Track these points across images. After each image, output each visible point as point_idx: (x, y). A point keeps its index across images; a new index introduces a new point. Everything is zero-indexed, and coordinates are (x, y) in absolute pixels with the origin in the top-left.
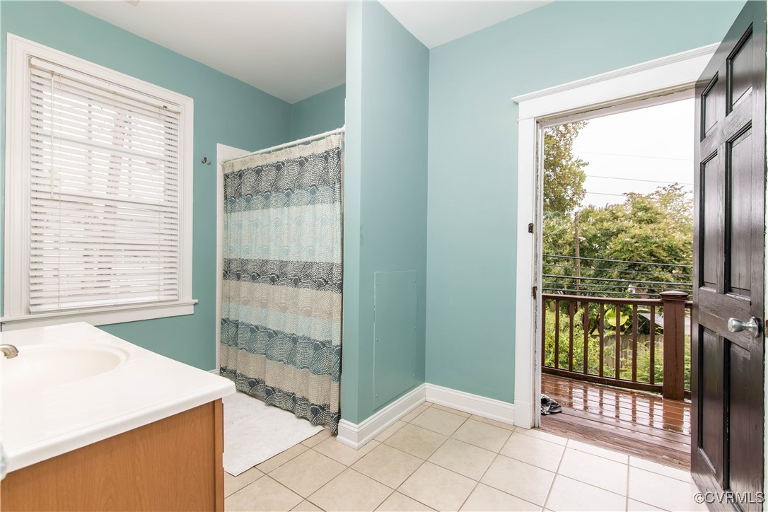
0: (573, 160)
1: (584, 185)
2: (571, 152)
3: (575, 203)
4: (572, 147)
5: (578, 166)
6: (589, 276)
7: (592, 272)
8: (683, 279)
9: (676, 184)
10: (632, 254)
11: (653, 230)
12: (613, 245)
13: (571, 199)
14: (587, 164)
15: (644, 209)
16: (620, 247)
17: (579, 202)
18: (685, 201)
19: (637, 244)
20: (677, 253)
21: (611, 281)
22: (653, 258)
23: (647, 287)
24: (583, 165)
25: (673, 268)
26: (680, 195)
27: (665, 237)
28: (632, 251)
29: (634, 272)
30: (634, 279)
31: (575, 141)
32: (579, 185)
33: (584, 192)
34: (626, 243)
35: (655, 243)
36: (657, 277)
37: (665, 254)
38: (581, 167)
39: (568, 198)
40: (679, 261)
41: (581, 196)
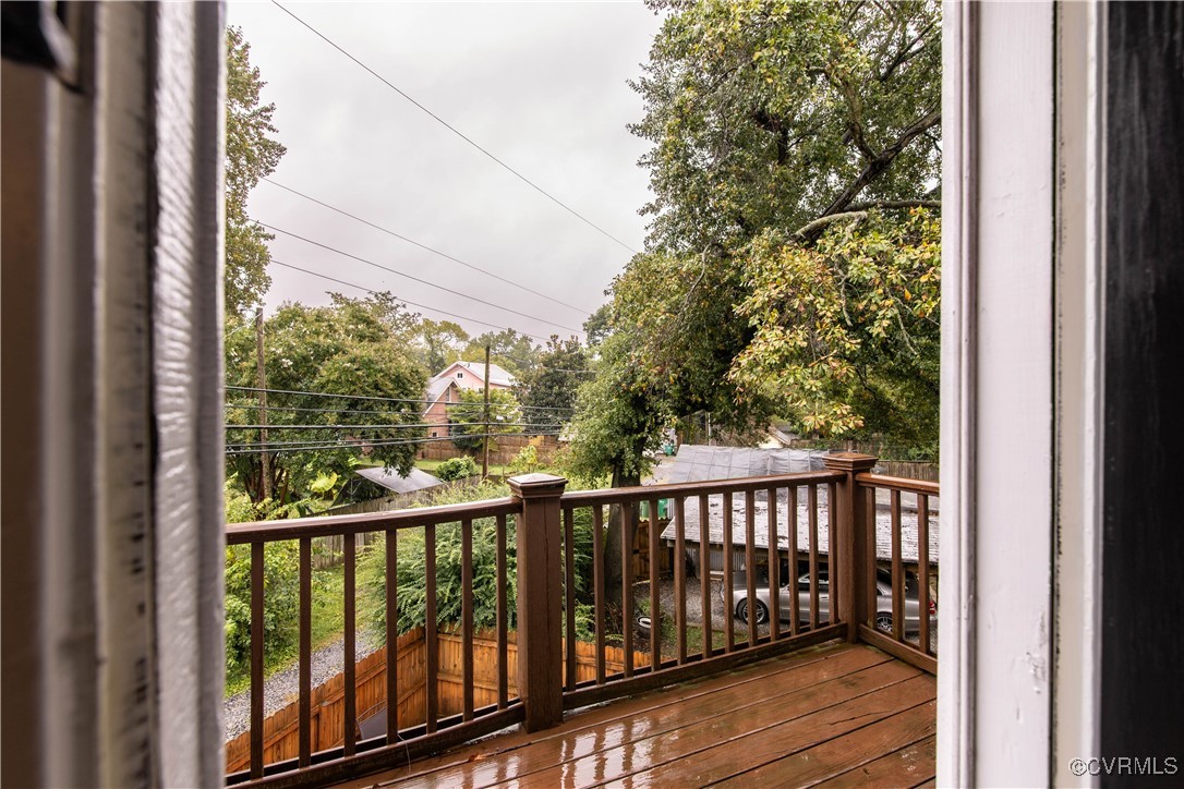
0: (249, 224)
1: (268, 270)
2: (244, 209)
3: (253, 297)
4: (247, 201)
5: (257, 236)
6: (288, 422)
7: (292, 416)
8: (412, 419)
9: (389, 293)
10: (352, 388)
11: (376, 351)
12: (326, 371)
13: (246, 290)
14: (273, 238)
15: (365, 321)
16: (337, 374)
17: (260, 296)
18: (397, 316)
19: (360, 373)
20: (404, 384)
21: (321, 429)
22: (380, 393)
23: (373, 434)
24: (267, 237)
25: (402, 406)
26: (392, 308)
27: (391, 361)
28: (353, 383)
29: (356, 413)
30: (356, 423)
31: (251, 192)
32: (259, 268)
33: (268, 280)
34: (346, 370)
35: (381, 370)
36: (385, 419)
37: (391, 386)
38: (262, 239)
39: (242, 287)
40: (406, 395)
41: (263, 287)
